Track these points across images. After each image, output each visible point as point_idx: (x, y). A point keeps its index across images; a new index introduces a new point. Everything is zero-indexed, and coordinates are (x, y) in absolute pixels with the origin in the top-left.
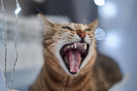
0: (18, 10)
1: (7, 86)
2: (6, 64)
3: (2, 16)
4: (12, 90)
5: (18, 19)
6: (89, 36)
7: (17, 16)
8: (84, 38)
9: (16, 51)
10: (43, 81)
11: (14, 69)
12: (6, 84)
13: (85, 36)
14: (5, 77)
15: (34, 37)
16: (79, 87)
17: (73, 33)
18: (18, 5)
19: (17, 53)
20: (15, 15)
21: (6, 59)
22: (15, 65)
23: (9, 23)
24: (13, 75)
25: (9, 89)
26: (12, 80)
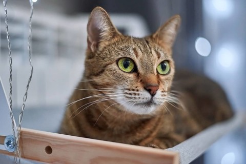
1: (13, 123)
2: (11, 84)
4: (21, 128)
12: (13, 119)
22: (28, 86)
25: (18, 127)
26: (22, 112)
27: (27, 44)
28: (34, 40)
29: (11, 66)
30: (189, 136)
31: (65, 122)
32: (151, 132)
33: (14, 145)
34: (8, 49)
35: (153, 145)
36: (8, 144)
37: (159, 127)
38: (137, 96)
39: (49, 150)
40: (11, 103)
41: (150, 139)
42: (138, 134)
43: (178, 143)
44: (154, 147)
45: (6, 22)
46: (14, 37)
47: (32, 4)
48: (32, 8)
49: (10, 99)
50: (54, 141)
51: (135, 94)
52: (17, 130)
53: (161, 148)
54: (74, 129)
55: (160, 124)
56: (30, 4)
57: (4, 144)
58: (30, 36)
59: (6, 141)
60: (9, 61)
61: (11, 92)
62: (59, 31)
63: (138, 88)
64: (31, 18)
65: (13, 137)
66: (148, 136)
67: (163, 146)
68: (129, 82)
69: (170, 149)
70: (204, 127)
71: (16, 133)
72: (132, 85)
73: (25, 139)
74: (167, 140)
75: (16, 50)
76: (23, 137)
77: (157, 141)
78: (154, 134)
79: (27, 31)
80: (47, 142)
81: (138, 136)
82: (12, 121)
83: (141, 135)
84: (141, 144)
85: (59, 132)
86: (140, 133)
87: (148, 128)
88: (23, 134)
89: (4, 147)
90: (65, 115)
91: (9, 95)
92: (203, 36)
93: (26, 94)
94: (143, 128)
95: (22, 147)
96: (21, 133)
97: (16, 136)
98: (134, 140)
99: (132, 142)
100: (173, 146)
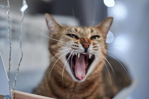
0: (25, 7)
1: (10, 87)
2: (10, 63)
3: (8, 13)
4: (15, 91)
5: (24, 17)
6: (93, 46)
7: (23, 14)
8: (87, 48)
9: (21, 50)
10: (47, 85)
11: (18, 69)
12: (10, 85)
13: (89, 46)
14: (9, 77)
15: (39, 37)
16: (86, 94)
17: (77, 43)
18: (24, 2)
19: (22, 52)
20: (21, 12)
21: (10, 58)
22: (19, 65)
23: (14, 22)
24: (17, 75)
25: (13, 90)
26: (15, 81)
29: (10, 52)
49: (9, 73)
52: (12, 92)
61: (9, 69)
76: (16, 97)
88: (16, 95)
96: (15, 94)
97: (11, 96)
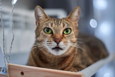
2: (4, 43)
22: (12, 43)
24: (10, 51)
26: (9, 56)
27: (11, 24)
28: (14, 22)
29: (4, 34)
30: (88, 65)
31: (30, 60)
32: (69, 64)
33: (6, 72)
34: (2, 26)
35: (71, 70)
36: (3, 71)
37: (73, 61)
38: (51, 45)
39: (22, 73)
40: (4, 52)
41: (69, 67)
42: (63, 65)
43: (83, 69)
44: (72, 71)
45: (1, 13)
46: (5, 21)
47: (13, 5)
48: (13, 6)
49: (4, 50)
50: (24, 69)
51: (50, 43)
52: (7, 64)
53: (75, 72)
54: (34, 63)
55: (74, 60)
56: (12, 5)
57: (1, 71)
58: (12, 20)
59: (2, 70)
60: (3, 32)
61: (4, 47)
62: (26, 17)
63: (51, 41)
64: (13, 11)
65: (5, 68)
66: (68, 66)
67: (76, 70)
68: (48, 38)
69: (79, 72)
70: (95, 61)
71: (7, 66)
72: (49, 39)
73: (11, 69)
74: (78, 68)
75: (6, 27)
76: (10, 68)
77: (73, 68)
78: (71, 65)
79: (11, 18)
80: (21, 70)
81: (63, 66)
82: (4, 60)
83: (65, 65)
84: (65, 69)
85: (27, 65)
86: (64, 64)
87: (68, 62)
89: (1, 73)
90: (30, 57)
91: (3, 48)
92: (93, 18)
93: (11, 47)
94: (65, 62)
95: (9, 72)
96: (9, 66)
97: (7, 67)
98: (62, 68)
99: (60, 69)
100: (81, 70)
